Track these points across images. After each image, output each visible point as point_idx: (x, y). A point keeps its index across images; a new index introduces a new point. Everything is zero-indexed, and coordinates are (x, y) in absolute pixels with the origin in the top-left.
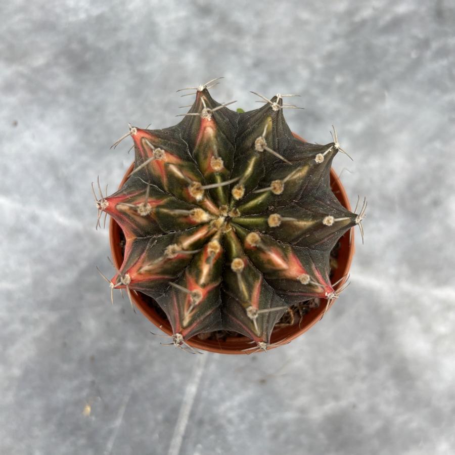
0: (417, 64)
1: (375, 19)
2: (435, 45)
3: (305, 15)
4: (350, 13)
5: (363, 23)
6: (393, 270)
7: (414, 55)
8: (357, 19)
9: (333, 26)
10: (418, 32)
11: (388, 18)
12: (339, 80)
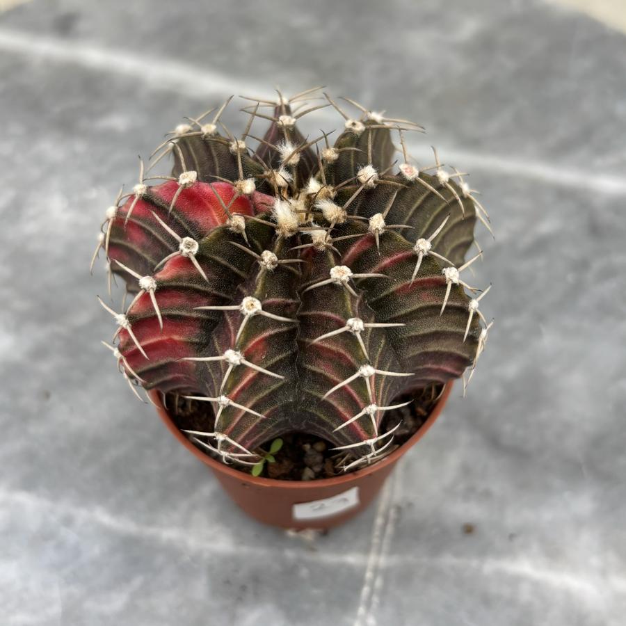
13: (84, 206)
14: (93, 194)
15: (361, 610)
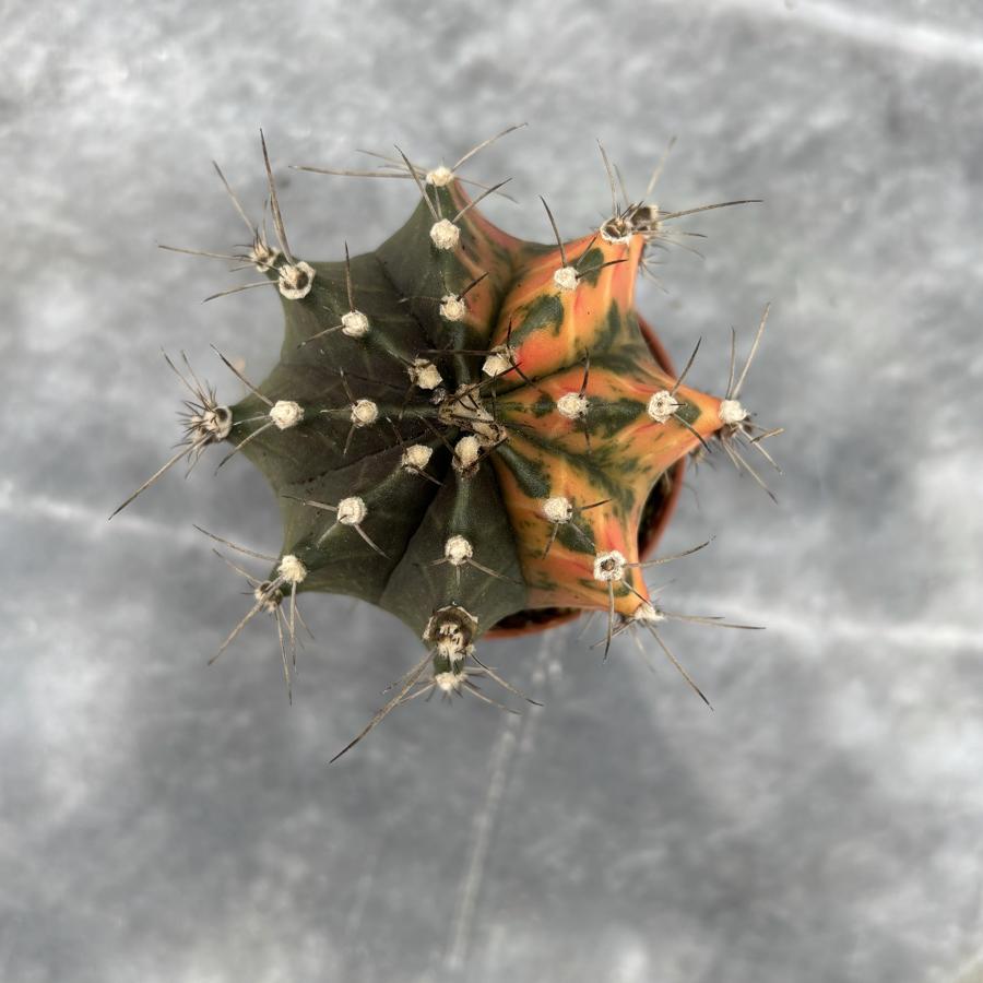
0: (855, 222)
1: (776, 142)
2: (887, 185)
3: (645, 146)
4: (729, 135)
5: (754, 152)
6: (818, 601)
7: (848, 206)
8: (742, 145)
9: (699, 164)
10: (856, 163)
11: (797, 139)
12: (711, 265)
13: (152, 78)
14: (163, 56)
15: (543, 655)
